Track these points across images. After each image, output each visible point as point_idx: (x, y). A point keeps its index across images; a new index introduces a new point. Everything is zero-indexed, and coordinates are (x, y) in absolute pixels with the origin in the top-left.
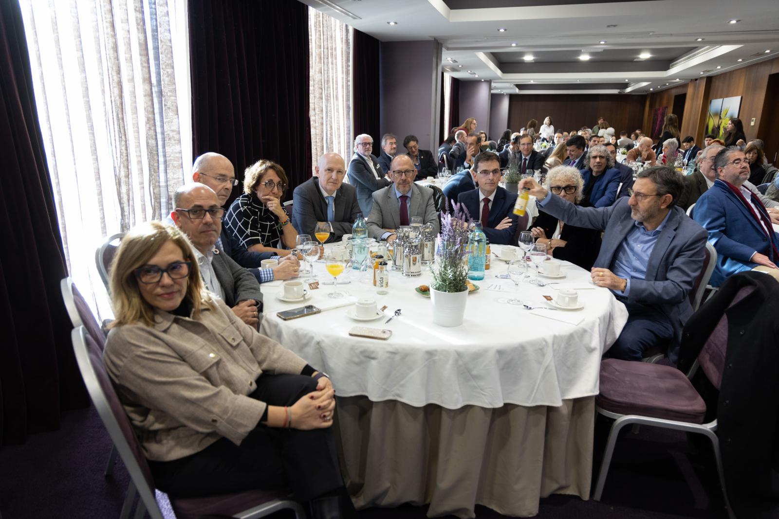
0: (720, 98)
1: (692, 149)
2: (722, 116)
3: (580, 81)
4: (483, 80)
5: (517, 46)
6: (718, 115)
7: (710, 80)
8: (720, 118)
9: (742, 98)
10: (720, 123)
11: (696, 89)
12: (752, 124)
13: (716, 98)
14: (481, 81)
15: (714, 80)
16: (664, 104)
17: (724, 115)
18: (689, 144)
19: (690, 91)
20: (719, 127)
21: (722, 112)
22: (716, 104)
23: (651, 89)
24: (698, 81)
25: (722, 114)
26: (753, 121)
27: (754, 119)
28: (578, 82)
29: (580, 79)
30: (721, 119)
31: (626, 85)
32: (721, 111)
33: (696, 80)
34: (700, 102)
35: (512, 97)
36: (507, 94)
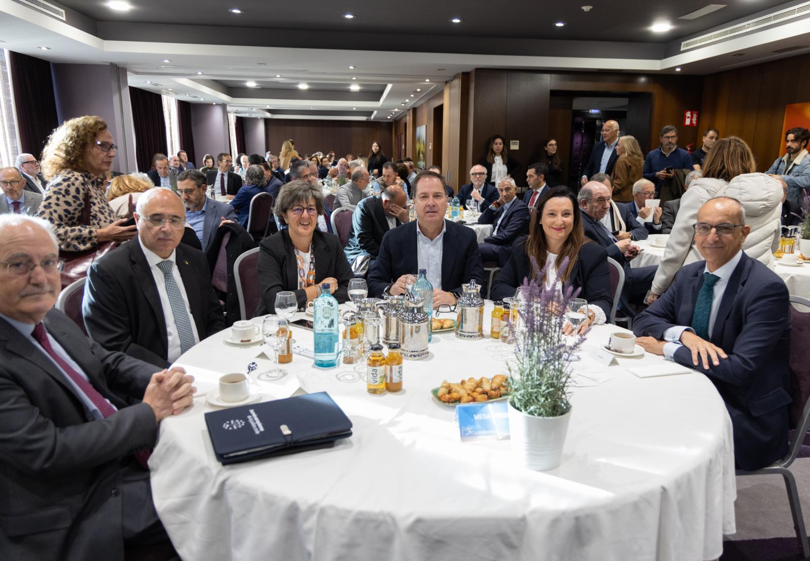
3: (313, 108)
4: (214, 104)
5: (203, 74)
9: (426, 126)
12: (430, 148)
14: (212, 104)
27: (431, 144)
28: (312, 109)
29: (313, 106)
30: (420, 144)
31: (370, 113)
35: (267, 121)
36: (261, 118)
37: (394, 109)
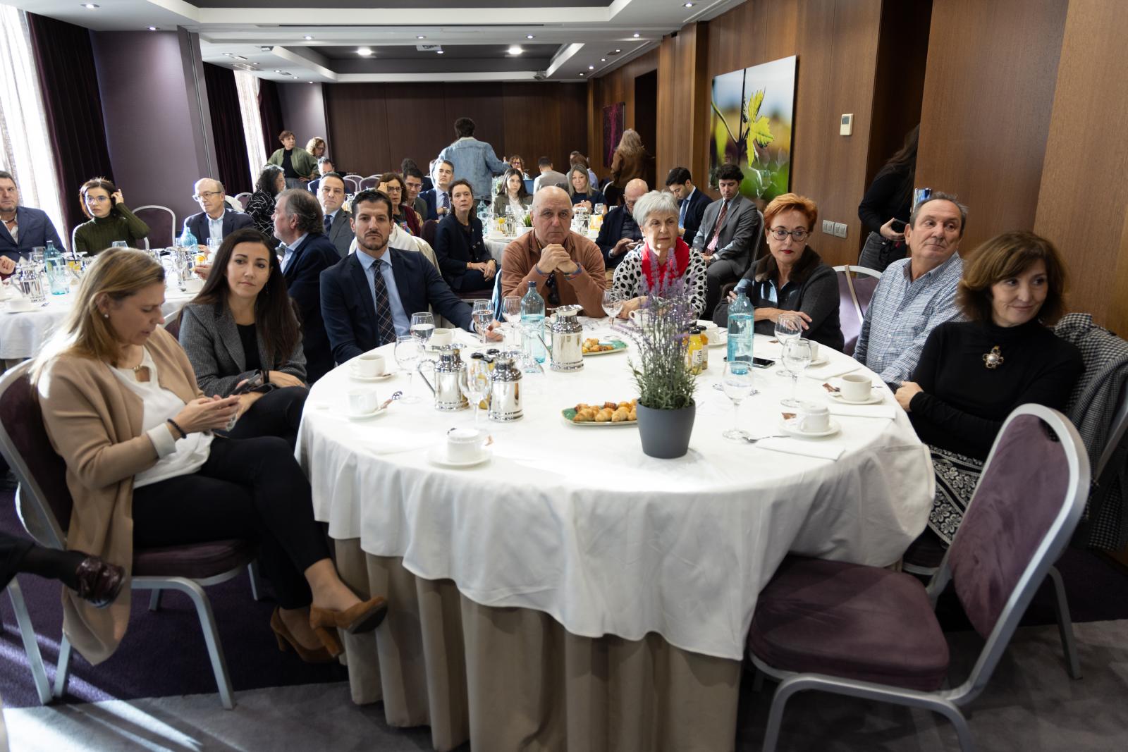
0: (736, 68)
1: (689, 198)
2: (746, 114)
6: (738, 110)
7: (704, 29)
8: (744, 119)
9: (798, 62)
10: (744, 131)
11: (677, 57)
12: (845, 130)
13: (725, 71)
15: (713, 29)
16: (619, 99)
17: (753, 110)
18: (682, 186)
19: (664, 65)
20: (742, 142)
21: (747, 103)
22: (728, 85)
23: (591, 68)
24: (678, 38)
25: (746, 108)
26: (846, 121)
27: (850, 115)
30: (745, 121)
32: (743, 102)
33: (674, 34)
34: (690, 83)
35: (327, 89)
37: (631, 35)
